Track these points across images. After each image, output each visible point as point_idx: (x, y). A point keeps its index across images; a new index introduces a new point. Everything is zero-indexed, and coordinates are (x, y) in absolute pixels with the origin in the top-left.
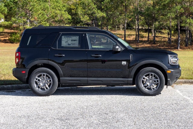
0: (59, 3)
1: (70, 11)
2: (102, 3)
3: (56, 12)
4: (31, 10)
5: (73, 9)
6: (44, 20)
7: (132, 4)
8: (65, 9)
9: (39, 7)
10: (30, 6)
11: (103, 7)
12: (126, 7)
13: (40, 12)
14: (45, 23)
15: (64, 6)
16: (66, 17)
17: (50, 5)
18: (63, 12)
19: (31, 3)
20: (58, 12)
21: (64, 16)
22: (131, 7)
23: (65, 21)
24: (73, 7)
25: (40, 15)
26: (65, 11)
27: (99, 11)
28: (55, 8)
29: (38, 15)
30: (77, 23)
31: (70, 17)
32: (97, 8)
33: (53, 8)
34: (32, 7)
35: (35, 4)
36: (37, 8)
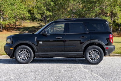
0: (22, 6)
1: (29, 11)
2: (50, 6)
3: (20, 12)
4: (3, 11)
5: (32, 10)
6: (12, 17)
7: (69, 7)
8: (26, 10)
9: (8, 9)
10: (3, 8)
11: (50, 9)
12: (65, 9)
13: (9, 12)
14: (12, 19)
15: (26, 8)
16: (27, 15)
17: (16, 8)
18: (25, 12)
19: (4, 6)
20: (21, 12)
21: (26, 14)
22: (69, 9)
23: (26, 18)
24: (31, 9)
25: (9, 14)
26: (26, 11)
27: (47, 11)
28: (20, 10)
29: (8, 14)
30: (34, 19)
31: (29, 15)
32: (46, 9)
33: (18, 9)
34: (4, 9)
35: (6, 6)
36: (7, 9)
